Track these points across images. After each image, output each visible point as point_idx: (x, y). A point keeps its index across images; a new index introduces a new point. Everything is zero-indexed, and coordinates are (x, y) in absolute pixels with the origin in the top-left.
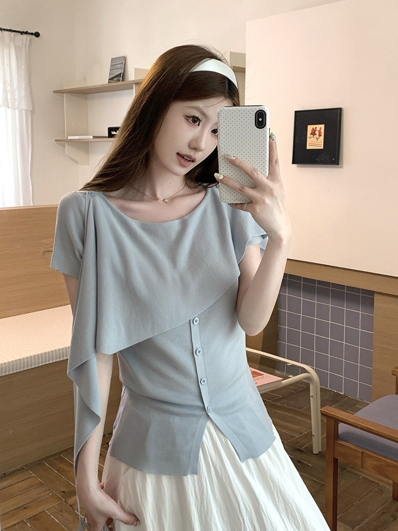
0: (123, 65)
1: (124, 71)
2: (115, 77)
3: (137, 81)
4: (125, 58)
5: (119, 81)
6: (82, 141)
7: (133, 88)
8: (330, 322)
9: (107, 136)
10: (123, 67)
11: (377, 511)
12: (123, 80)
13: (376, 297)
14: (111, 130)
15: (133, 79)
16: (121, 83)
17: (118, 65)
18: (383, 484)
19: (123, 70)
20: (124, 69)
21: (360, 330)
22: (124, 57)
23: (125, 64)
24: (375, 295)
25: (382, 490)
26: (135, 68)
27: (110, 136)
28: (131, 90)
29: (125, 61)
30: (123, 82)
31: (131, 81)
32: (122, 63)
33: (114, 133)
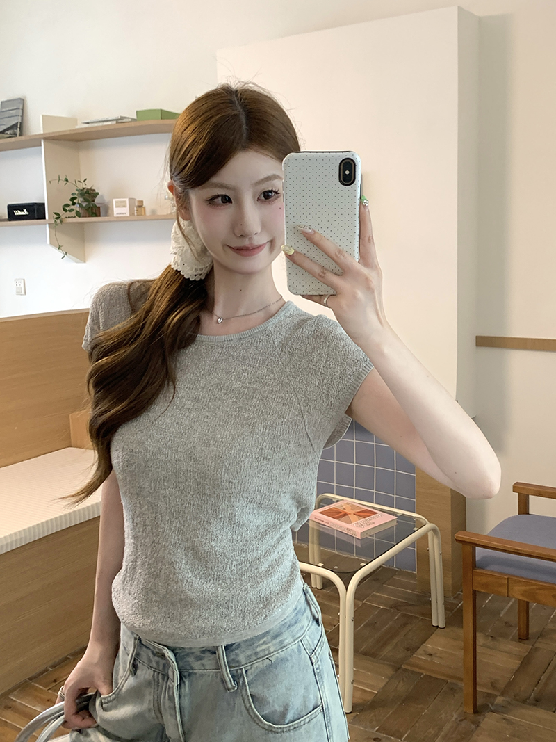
0: (21, 111)
1: (22, 119)
2: (7, 130)
3: (48, 136)
4: (22, 101)
5: (15, 134)
7: (41, 145)
8: (355, 464)
9: (7, 217)
10: (21, 115)
11: (453, 719)
12: (20, 135)
14: (12, 208)
15: (42, 132)
16: (18, 138)
17: (11, 112)
18: (455, 681)
19: (20, 118)
20: (22, 117)
21: (395, 471)
22: (20, 99)
23: (23, 110)
25: (452, 689)
26: (43, 116)
27: (12, 217)
28: (38, 148)
29: (23, 105)
30: (22, 138)
31: (36, 135)
32: (19, 109)
33: (18, 213)
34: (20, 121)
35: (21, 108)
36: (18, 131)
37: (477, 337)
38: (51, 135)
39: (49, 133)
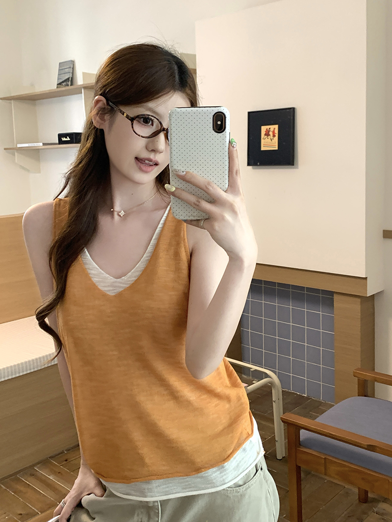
1: (73, 75)
2: (63, 82)
3: (84, 86)
4: (73, 62)
5: (68, 85)
6: (31, 148)
7: (82, 93)
8: (291, 324)
9: (58, 142)
10: (71, 72)
11: (343, 515)
12: (71, 85)
13: (336, 297)
14: (61, 136)
15: (82, 83)
16: (70, 87)
17: (66, 70)
19: (71, 74)
20: (73, 73)
21: (321, 330)
22: (71, 61)
24: (335, 295)
25: (347, 493)
26: (83, 73)
27: (61, 142)
28: (80, 95)
29: (74, 65)
30: (72, 87)
31: (80, 85)
32: (70, 68)
33: (64, 139)
34: (71, 76)
35: (72, 67)
36: (70, 83)
37: (384, 231)
38: (88, 85)
39: (86, 84)
